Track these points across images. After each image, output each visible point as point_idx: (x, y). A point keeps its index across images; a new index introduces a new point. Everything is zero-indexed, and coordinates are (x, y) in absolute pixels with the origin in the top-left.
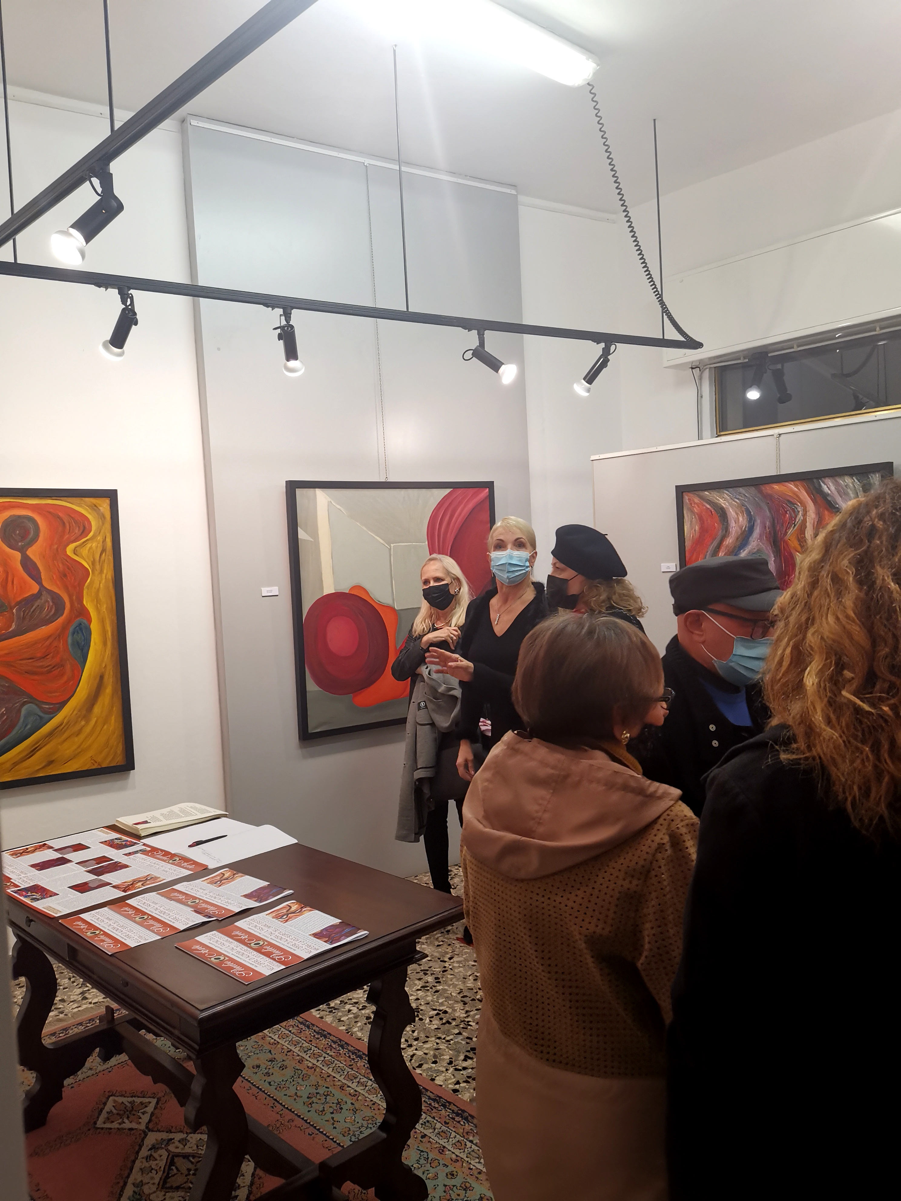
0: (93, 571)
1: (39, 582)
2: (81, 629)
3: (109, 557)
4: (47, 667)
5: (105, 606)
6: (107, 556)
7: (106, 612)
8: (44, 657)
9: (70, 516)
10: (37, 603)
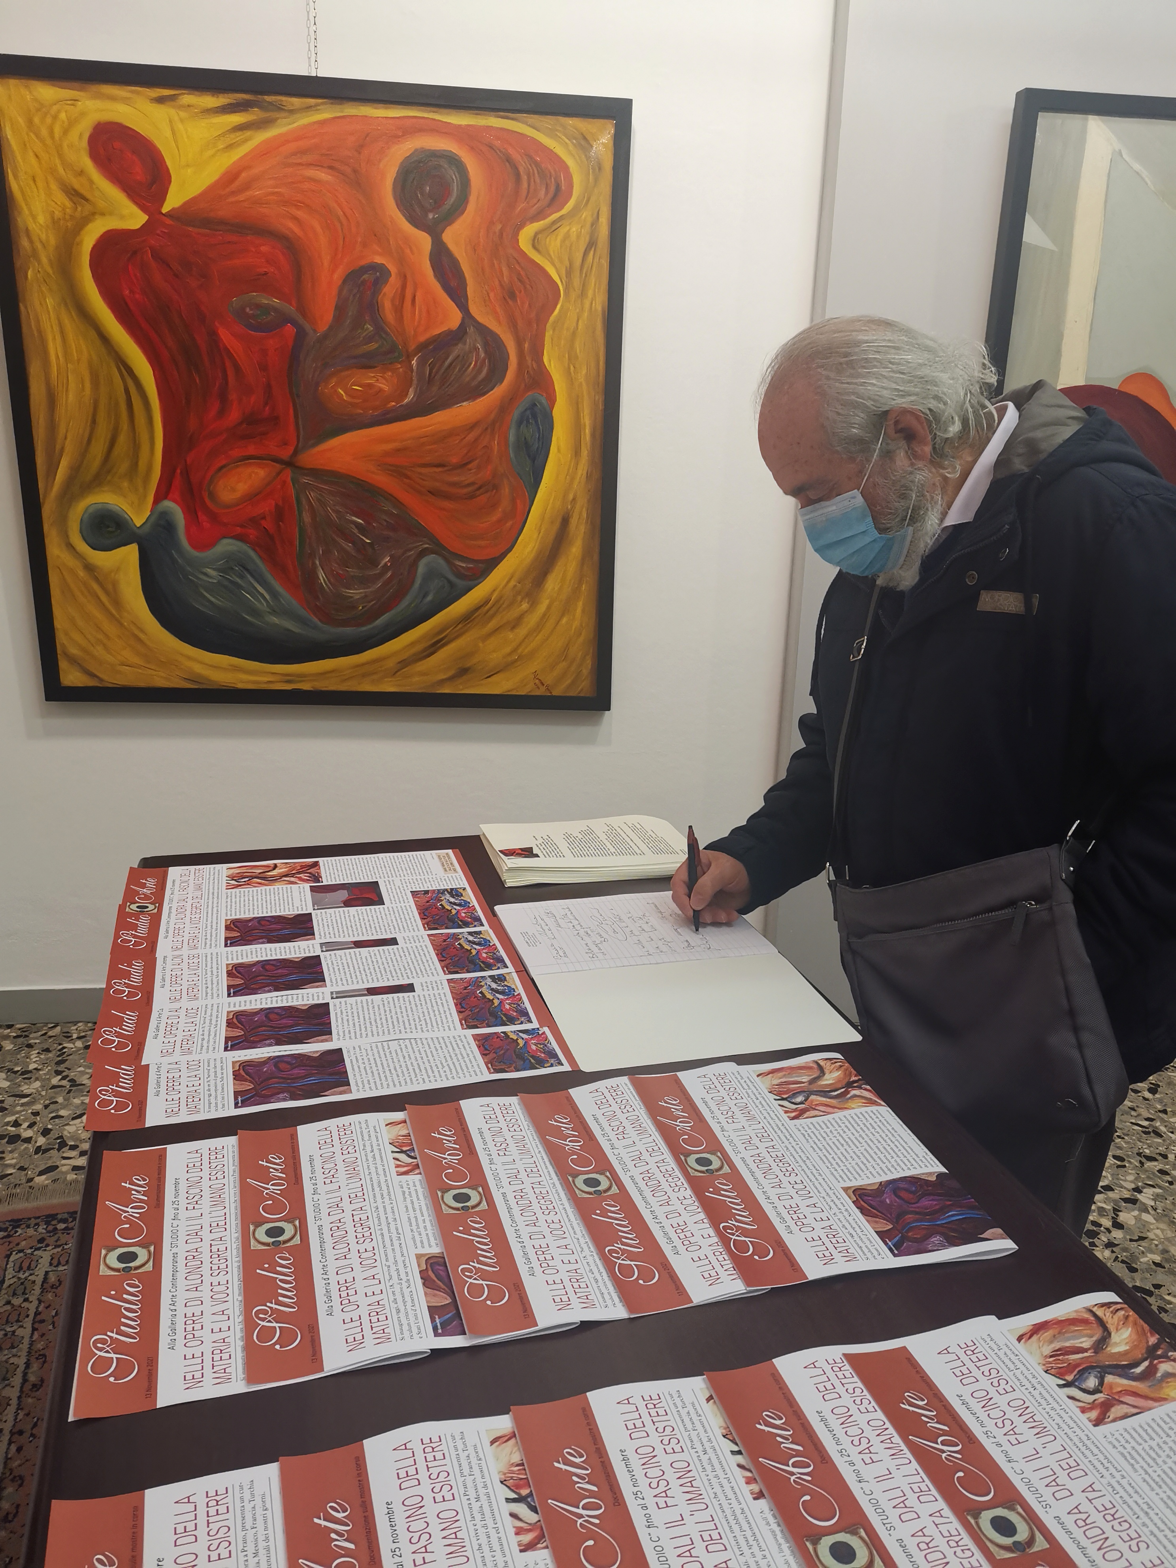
0: (567, 289)
1: (463, 306)
2: (535, 416)
3: (601, 260)
4: (469, 485)
5: (584, 372)
6: (596, 260)
7: (584, 384)
8: (463, 465)
9: (530, 157)
10: (456, 351)
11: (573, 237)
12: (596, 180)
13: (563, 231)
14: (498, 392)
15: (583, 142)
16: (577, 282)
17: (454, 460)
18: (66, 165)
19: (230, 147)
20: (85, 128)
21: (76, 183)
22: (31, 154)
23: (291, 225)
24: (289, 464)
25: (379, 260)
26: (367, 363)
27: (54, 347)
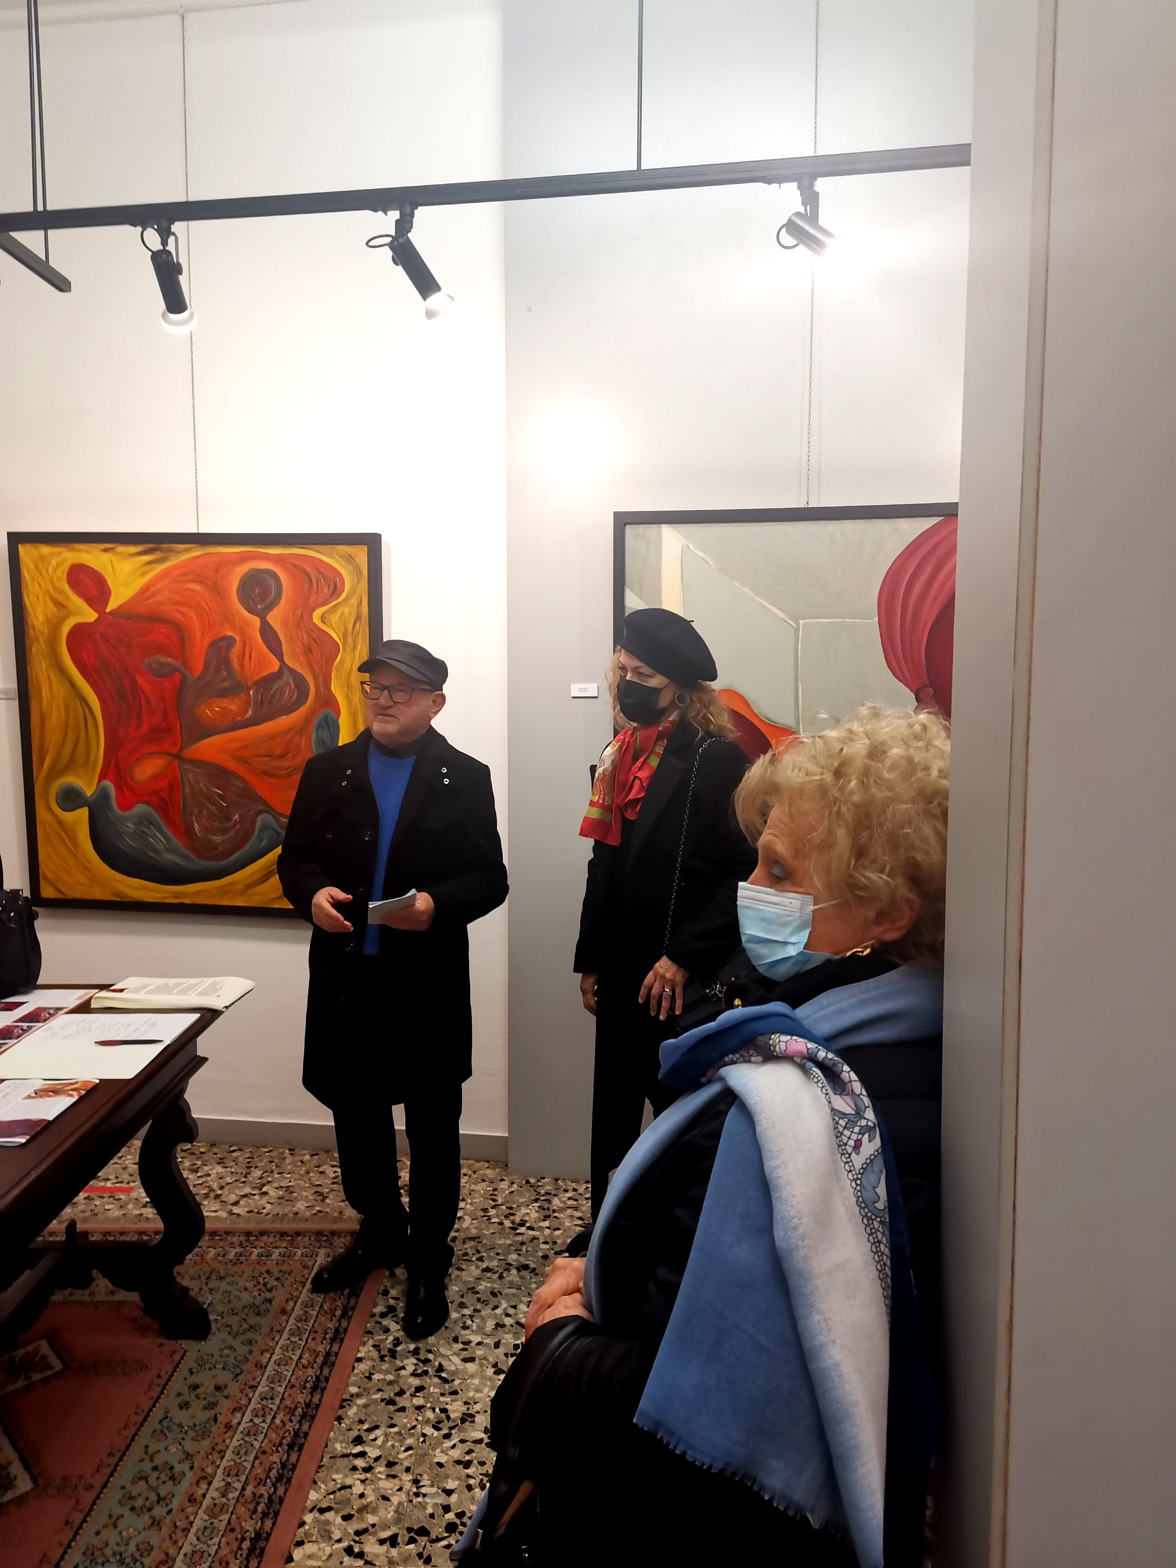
0: (344, 645)
1: (280, 658)
2: (327, 723)
3: (364, 628)
6: (361, 626)
8: (283, 756)
9: (318, 570)
10: (277, 685)
11: (347, 615)
12: (359, 581)
13: (339, 611)
14: (304, 709)
15: (351, 559)
16: (350, 641)
17: (278, 752)
18: (55, 588)
19: (144, 574)
20: (66, 567)
21: (60, 598)
22: (37, 584)
23: (179, 616)
24: (177, 756)
25: (229, 633)
26: (223, 694)
27: (45, 691)
